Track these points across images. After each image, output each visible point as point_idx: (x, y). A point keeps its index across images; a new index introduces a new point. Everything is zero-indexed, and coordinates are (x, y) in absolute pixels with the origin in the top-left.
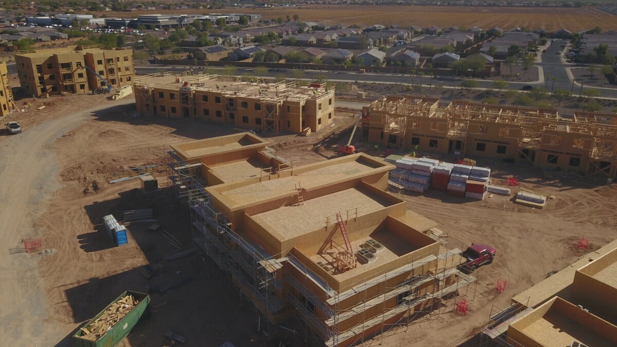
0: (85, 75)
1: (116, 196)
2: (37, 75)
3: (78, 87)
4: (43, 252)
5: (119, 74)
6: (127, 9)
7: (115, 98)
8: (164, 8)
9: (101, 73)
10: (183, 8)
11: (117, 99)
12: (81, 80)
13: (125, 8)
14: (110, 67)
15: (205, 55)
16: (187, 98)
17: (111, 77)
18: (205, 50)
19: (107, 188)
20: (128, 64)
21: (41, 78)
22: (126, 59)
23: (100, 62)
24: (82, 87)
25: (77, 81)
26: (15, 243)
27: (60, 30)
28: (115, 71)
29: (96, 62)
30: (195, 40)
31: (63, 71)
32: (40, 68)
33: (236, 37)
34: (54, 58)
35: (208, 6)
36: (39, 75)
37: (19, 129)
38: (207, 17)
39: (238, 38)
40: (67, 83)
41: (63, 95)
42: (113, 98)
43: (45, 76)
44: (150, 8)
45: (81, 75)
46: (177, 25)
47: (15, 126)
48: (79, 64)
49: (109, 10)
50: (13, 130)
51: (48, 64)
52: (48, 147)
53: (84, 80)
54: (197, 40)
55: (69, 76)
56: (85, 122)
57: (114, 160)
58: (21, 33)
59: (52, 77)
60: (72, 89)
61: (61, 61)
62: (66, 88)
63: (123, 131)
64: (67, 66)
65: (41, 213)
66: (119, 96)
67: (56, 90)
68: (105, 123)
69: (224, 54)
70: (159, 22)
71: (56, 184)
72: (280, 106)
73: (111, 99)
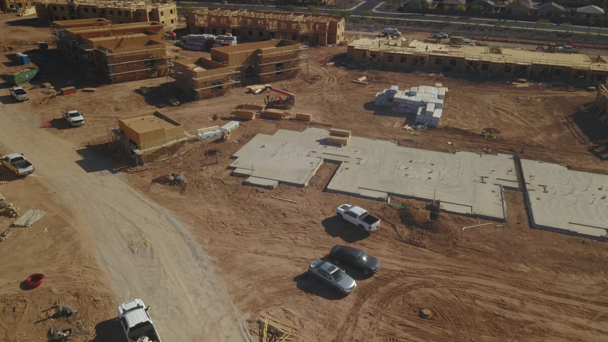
7: (22, 15)
16: (73, 10)
57: (21, 41)
63: (28, 30)
66: (25, 14)
68: (15, 27)
72: (133, 12)
73: (19, 15)
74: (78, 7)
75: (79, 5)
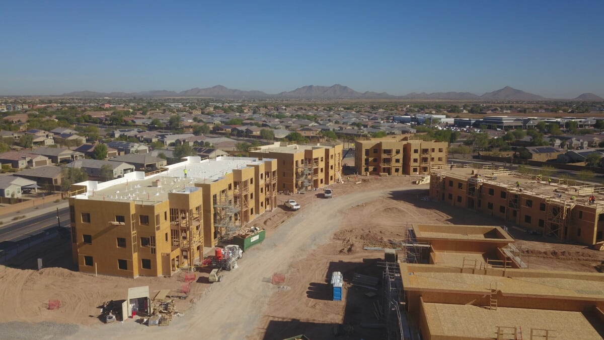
0: (401, 161)
1: (361, 260)
2: (364, 157)
3: (393, 170)
4: (282, 287)
5: (432, 163)
6: (483, 112)
7: (419, 183)
8: (520, 111)
9: (415, 160)
10: (540, 111)
11: (421, 183)
12: (397, 164)
13: (481, 110)
14: (424, 156)
15: (531, 154)
16: (474, 189)
17: (423, 165)
18: (533, 150)
19: (358, 252)
20: (443, 155)
21: (367, 160)
22: (440, 150)
23: (416, 151)
24: (397, 170)
25: (394, 164)
26: (270, 275)
27: (412, 126)
28: (429, 160)
29: (412, 151)
30: (529, 140)
31: (384, 156)
32: (367, 151)
33: (579, 141)
34: (379, 145)
35: (570, 111)
36: (366, 157)
37: (330, 195)
38: (559, 120)
39: (581, 141)
40: (386, 166)
41: (380, 176)
42: (417, 182)
43: (370, 158)
44: (505, 111)
45: (397, 161)
46: (521, 126)
47: (328, 192)
48: (398, 152)
49: (466, 112)
50: (326, 195)
51: (374, 150)
52: (341, 211)
53: (400, 165)
54: (531, 140)
55: (388, 161)
56: (381, 198)
57: (381, 232)
58: (380, 127)
59: (375, 160)
60: (388, 171)
61: (384, 147)
62: (385, 170)
63: (406, 210)
64: (388, 152)
65: (301, 258)
66: (423, 182)
67: (376, 171)
68: (395, 201)
69: (554, 156)
70: (503, 122)
71: (326, 240)
72: (568, 210)
73: (414, 183)
74: (481, 186)
75: (484, 184)
